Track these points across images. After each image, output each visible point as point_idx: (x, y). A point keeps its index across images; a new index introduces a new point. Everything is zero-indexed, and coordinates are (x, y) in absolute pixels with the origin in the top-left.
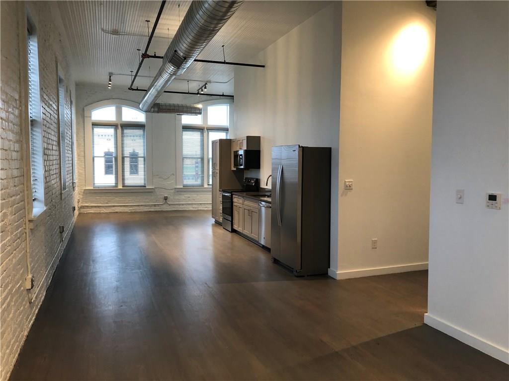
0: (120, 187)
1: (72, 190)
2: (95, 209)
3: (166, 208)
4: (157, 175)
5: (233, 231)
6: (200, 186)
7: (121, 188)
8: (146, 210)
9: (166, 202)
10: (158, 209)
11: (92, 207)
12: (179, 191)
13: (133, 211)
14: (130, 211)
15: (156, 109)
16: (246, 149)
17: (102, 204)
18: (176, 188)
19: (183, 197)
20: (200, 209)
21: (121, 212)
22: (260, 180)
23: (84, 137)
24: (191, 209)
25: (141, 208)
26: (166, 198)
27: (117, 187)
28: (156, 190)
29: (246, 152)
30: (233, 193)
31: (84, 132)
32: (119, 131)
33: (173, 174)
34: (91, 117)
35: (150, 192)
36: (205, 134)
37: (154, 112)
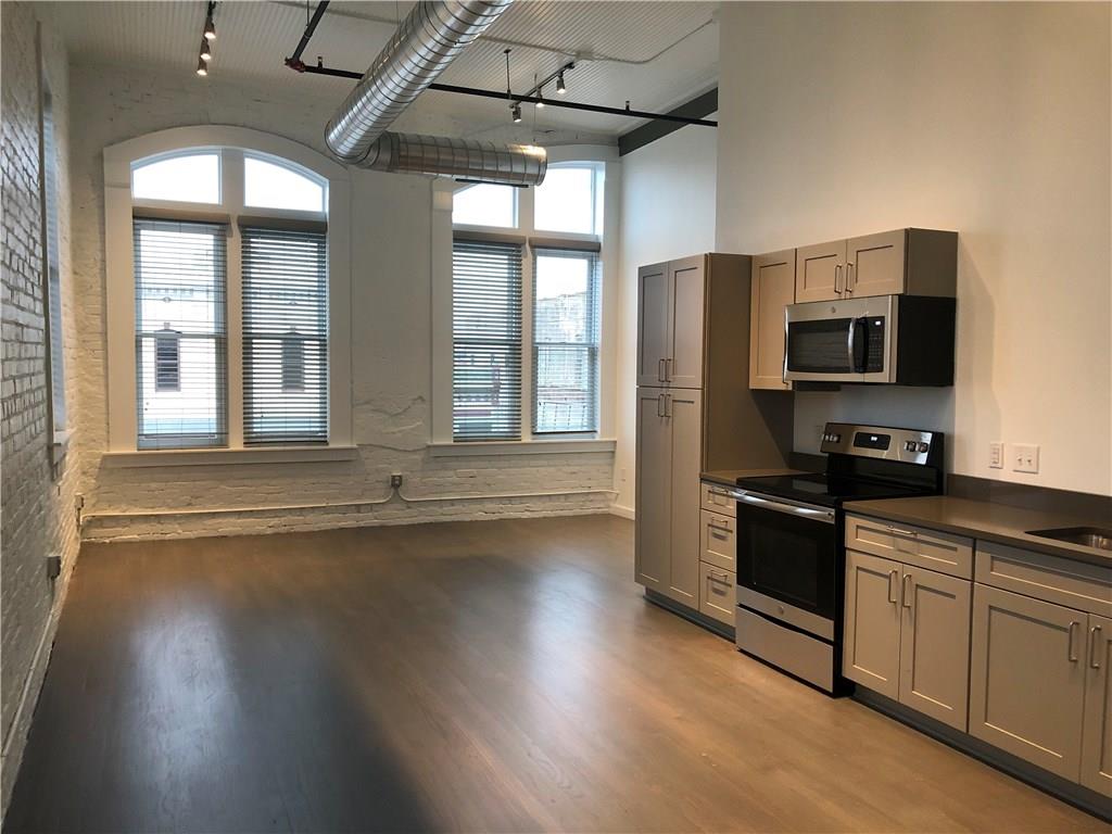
0: (236, 444)
1: (47, 477)
2: (144, 527)
3: (399, 516)
4: (367, 403)
5: (844, 688)
6: (507, 438)
7: (241, 448)
8: (329, 526)
9: (396, 494)
10: (368, 519)
11: (133, 519)
12: (438, 457)
13: (283, 530)
14: (269, 531)
15: (386, 157)
16: (901, 292)
17: (171, 508)
18: (429, 447)
19: (450, 476)
20: (506, 515)
21: (239, 537)
22: (951, 437)
23: (104, 261)
24: (480, 516)
25: (310, 517)
26: (396, 483)
27: (226, 446)
28: (364, 454)
29: (905, 303)
30: (847, 505)
31: (103, 242)
32: (234, 242)
33: (420, 398)
34: (128, 186)
35: (343, 461)
36: (526, 262)
37: (374, 166)
